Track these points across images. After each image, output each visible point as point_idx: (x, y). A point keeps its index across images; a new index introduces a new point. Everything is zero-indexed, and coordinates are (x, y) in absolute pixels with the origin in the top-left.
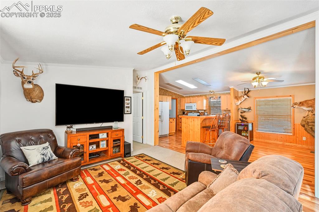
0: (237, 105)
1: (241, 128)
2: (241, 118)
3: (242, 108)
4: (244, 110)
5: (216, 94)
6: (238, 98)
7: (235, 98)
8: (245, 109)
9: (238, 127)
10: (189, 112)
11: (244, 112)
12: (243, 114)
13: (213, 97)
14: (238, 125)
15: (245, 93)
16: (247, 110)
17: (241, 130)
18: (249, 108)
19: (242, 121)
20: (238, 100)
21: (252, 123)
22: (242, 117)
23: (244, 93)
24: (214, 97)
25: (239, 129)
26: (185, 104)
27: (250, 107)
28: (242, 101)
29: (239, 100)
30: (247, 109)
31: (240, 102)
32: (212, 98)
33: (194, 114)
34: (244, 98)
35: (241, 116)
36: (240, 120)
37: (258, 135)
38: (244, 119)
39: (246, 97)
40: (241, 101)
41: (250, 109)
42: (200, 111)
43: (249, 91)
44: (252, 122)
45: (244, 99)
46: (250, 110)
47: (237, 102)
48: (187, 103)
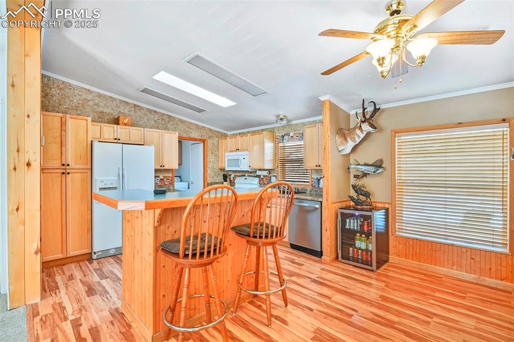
0: (344, 153)
1: (352, 224)
2: (354, 195)
3: (359, 165)
4: (364, 168)
5: (296, 125)
6: (346, 132)
7: (337, 133)
8: (366, 165)
9: (344, 223)
10: (239, 174)
11: (365, 175)
12: (360, 183)
13: (288, 135)
14: (344, 217)
15: (364, 116)
16: (372, 169)
17: (354, 232)
18: (379, 164)
19: (357, 202)
20: (346, 139)
21: (387, 210)
22: (356, 192)
23: (361, 117)
24: (291, 134)
25: (347, 227)
26: (227, 154)
27: (381, 161)
28: (358, 140)
29: (349, 139)
30: (371, 165)
31: (350, 145)
32: (286, 137)
33: (246, 181)
34: (362, 131)
35: (354, 187)
36: (352, 199)
37: (400, 246)
38: (362, 198)
39: (366, 127)
40: (354, 141)
41: (380, 167)
42: (258, 173)
43: (376, 110)
44: (387, 206)
45: (362, 136)
46: (380, 170)
47: (342, 144)
48: (230, 151)
